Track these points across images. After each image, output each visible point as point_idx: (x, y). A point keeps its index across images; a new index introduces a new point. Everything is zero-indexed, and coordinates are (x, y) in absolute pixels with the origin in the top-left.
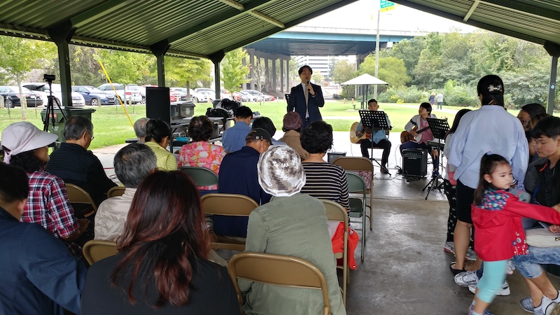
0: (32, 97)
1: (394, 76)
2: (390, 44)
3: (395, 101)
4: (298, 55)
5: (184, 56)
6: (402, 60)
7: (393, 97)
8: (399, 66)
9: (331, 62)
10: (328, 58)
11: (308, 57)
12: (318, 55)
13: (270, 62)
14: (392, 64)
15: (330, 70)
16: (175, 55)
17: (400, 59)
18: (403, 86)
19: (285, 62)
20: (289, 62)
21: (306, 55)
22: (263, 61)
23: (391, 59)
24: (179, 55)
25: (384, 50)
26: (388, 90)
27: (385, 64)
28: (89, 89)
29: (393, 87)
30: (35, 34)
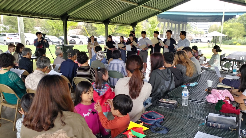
0: (72, 40)
1: (237, 32)
2: (238, 16)
3: (235, 44)
4: (193, 22)
6: (242, 24)
7: (235, 42)
8: (240, 26)
9: (210, 25)
10: (208, 23)
11: (198, 23)
12: (201, 22)
13: (177, 25)
14: (237, 25)
15: (208, 29)
17: (241, 23)
18: (241, 37)
19: (185, 25)
20: (187, 25)
21: (197, 22)
23: (237, 23)
25: (234, 19)
26: (232, 38)
27: (233, 26)
29: (236, 37)
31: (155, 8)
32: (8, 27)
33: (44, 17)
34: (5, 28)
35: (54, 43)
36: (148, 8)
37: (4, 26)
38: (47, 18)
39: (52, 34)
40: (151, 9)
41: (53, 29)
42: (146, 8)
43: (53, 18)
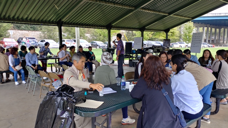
31: (185, 17)
33: (94, 27)
35: (101, 47)
36: (178, 17)
38: (96, 27)
39: (99, 40)
40: (182, 17)
41: (100, 35)
42: (177, 17)
43: (101, 28)
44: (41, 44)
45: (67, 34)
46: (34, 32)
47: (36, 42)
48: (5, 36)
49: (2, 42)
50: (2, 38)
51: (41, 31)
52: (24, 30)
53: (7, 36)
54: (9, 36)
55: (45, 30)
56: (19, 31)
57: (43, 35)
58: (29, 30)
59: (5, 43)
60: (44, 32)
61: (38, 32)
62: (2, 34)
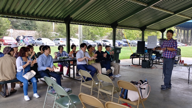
5: (151, 31)
16: (148, 30)
22: (183, 31)
24: (149, 30)
28: (120, 41)
30: (108, 26)
32: (58, 34)
34: (56, 35)
37: (56, 33)
41: (89, 35)
44: (37, 42)
45: (59, 33)
46: (30, 31)
47: (33, 40)
48: (4, 34)
49: (1, 40)
50: (1, 36)
51: (36, 31)
52: (21, 29)
53: (6, 35)
54: (8, 34)
55: (40, 30)
56: (17, 30)
57: (38, 34)
58: (25, 30)
59: (5, 41)
60: (39, 32)
61: (34, 31)
62: (1, 33)
